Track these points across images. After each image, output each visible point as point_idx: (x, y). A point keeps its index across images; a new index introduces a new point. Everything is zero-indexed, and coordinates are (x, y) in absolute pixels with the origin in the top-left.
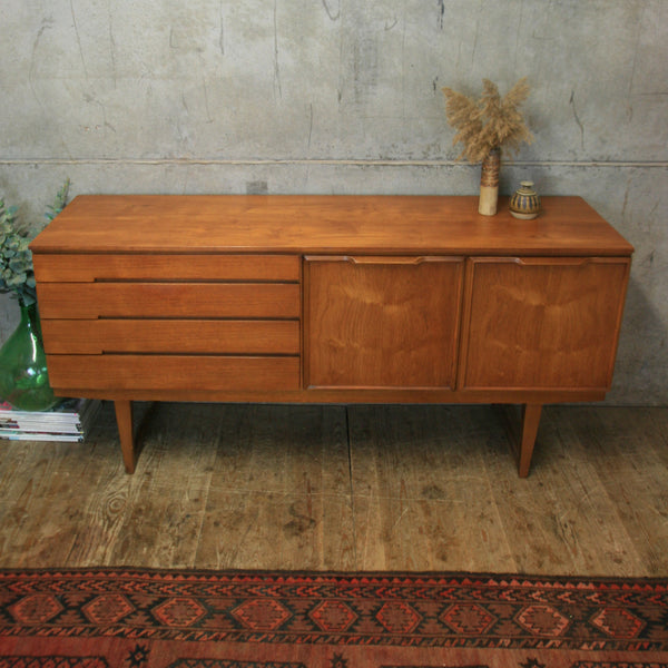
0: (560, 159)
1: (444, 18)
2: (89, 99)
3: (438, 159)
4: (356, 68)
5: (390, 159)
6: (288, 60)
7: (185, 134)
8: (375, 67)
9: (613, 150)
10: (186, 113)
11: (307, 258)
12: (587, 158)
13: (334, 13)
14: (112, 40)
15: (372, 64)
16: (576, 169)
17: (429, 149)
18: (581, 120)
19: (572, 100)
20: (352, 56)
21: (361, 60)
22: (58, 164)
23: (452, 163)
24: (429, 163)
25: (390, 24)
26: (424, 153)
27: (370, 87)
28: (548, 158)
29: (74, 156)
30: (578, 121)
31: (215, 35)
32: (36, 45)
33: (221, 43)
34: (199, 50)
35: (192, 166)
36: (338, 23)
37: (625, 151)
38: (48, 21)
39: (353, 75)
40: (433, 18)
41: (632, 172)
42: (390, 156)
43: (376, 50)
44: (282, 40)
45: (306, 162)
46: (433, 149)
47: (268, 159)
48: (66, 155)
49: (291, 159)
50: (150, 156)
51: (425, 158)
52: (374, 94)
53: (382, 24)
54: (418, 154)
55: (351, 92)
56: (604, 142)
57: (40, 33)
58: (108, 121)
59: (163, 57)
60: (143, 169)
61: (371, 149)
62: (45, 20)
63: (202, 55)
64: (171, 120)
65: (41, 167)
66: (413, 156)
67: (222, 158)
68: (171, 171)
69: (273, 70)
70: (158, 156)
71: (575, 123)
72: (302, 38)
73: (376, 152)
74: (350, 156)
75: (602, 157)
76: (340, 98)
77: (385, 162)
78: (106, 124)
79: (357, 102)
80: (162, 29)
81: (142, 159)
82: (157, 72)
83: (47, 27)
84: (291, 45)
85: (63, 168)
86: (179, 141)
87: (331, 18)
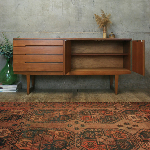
0: (119, 32)
1: (95, 5)
2: (25, 20)
3: (95, 32)
6: (65, 12)
7: (44, 26)
9: (129, 30)
10: (44, 23)
12: (125, 32)
13: (74, 4)
14: (31, 8)
15: (81, 13)
16: (123, 34)
17: (93, 30)
18: (123, 24)
19: (120, 20)
20: (77, 12)
21: (79, 13)
23: (98, 33)
24: (93, 33)
25: (84, 6)
27: (81, 18)
28: (117, 32)
29: (21, 31)
31: (51, 7)
32: (16, 9)
33: (52, 9)
34: (48, 10)
35: (45, 33)
36: (75, 6)
37: (132, 30)
38: (19, 5)
39: (78, 15)
40: (93, 5)
41: (134, 35)
42: (85, 31)
43: (82, 11)
44: (64, 9)
45: (68, 32)
46: (94, 30)
47: (61, 32)
48: (19, 31)
49: (65, 32)
50: (37, 31)
54: (91, 31)
55: (77, 18)
56: (127, 28)
57: (17, 7)
59: (41, 12)
60: (35, 34)
61: (81, 30)
62: (18, 5)
64: (41, 24)
65: (14, 33)
66: (90, 31)
67: (51, 32)
68: (41, 34)
69: (62, 14)
70: (38, 31)
71: (121, 25)
72: (68, 8)
74: (77, 31)
75: (127, 31)
76: (75, 20)
77: (85, 32)
78: (28, 25)
79: (79, 20)
80: (41, 6)
81: (35, 32)
82: (39, 14)
84: (66, 10)
85: (18, 34)
86: (43, 28)
87: (73, 5)
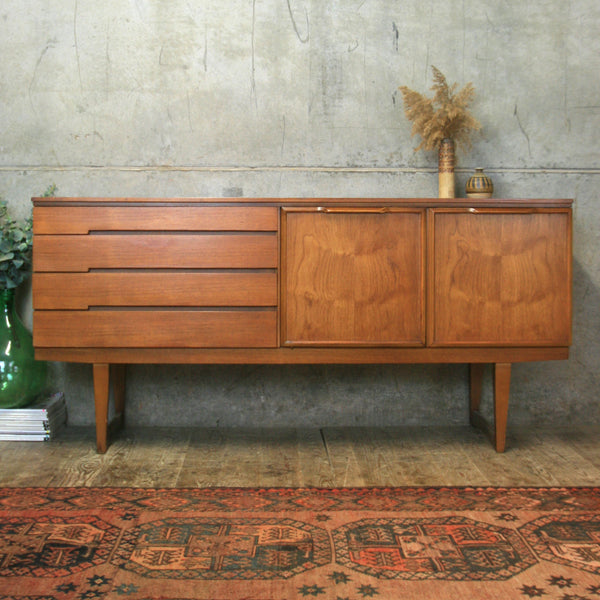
0: (511, 166)
1: (399, 42)
2: (81, 110)
3: (401, 166)
4: (324, 84)
5: (356, 166)
6: (263, 76)
7: (168, 142)
8: (341, 83)
9: (557, 158)
10: (169, 124)
11: (285, 209)
12: (536, 166)
13: (304, 37)
14: (108, 58)
15: (338, 81)
16: (527, 176)
17: (392, 157)
18: (526, 131)
19: (515, 113)
20: (320, 74)
21: (328, 78)
22: (47, 171)
23: (414, 170)
24: (393, 170)
25: (353, 46)
26: (388, 161)
27: (337, 101)
28: (501, 165)
29: (62, 164)
30: (523, 132)
31: (200, 54)
32: (39, 61)
33: (204, 62)
34: (185, 67)
35: (172, 173)
36: (307, 46)
37: (568, 158)
38: (53, 42)
39: (321, 90)
40: (389, 42)
41: (578, 179)
42: (357, 163)
43: (341, 68)
44: (258, 59)
45: (278, 169)
46: (395, 157)
47: (244, 166)
48: (54, 162)
49: (265, 166)
50: (133, 163)
51: (388, 166)
52: (341, 106)
53: (345, 47)
54: (382, 162)
55: (320, 105)
56: (548, 150)
57: (44, 52)
58: (97, 130)
59: (152, 73)
60: (126, 176)
61: (338, 157)
62: (50, 41)
63: (187, 71)
64: (155, 130)
65: (29, 173)
66: (378, 164)
67: (201, 165)
68: (152, 178)
69: (250, 86)
70: (141, 163)
71: (521, 134)
72: (276, 58)
73: (343, 160)
74: (319, 164)
75: (549, 164)
76: (310, 110)
77: (352, 169)
78: (96, 133)
79: (326, 114)
80: (152, 49)
81: (126, 166)
82: (146, 86)
83: (51, 46)
84: (267, 64)
85: (50, 174)
86: (162, 149)
87: (303, 42)
